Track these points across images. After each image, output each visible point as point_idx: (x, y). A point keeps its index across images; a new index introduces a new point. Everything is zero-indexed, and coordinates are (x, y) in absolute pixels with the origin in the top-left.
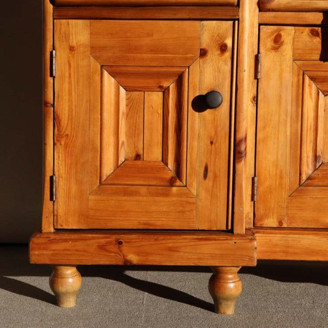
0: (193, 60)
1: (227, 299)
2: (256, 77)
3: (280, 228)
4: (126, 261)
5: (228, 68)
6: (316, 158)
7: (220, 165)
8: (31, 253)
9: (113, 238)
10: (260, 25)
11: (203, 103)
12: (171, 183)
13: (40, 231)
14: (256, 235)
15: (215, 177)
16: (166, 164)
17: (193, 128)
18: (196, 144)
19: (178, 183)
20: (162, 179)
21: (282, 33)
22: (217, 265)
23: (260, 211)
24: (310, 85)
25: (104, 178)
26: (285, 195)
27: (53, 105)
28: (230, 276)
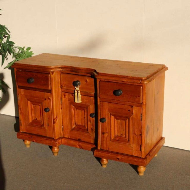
0: (44, 100)
2: (61, 104)
3: (68, 138)
4: (33, 141)
5: (50, 103)
10: (61, 92)
14: (62, 139)
15: (50, 126)
16: (41, 121)
19: (43, 126)
20: (40, 125)
21: (66, 95)
25: (30, 123)
26: (69, 131)
27: (20, 106)
28: (55, 148)
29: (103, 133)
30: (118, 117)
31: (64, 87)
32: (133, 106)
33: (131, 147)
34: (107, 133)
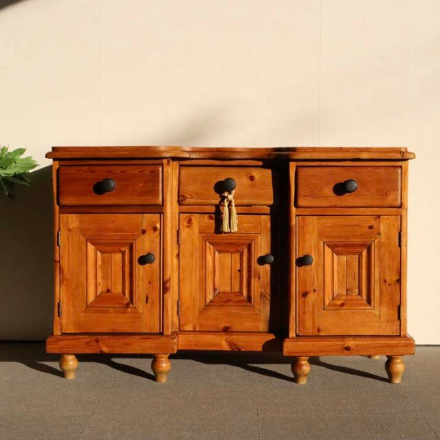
0: (138, 236)
1: (161, 373)
2: (178, 243)
3: (194, 331)
4: (101, 351)
5: (158, 240)
6: (215, 289)
7: (155, 296)
8: (47, 347)
9: (94, 338)
10: (180, 213)
11: (144, 260)
12: (127, 306)
13: (52, 334)
14: (180, 335)
15: (153, 303)
16: (125, 295)
17: (139, 276)
18: (141, 283)
19: (131, 306)
20: (122, 304)
21: (192, 218)
22: (154, 353)
23: (182, 322)
24: (210, 248)
25: (89, 303)
26: (196, 312)
27: (59, 262)
28: (163, 360)
29: (305, 294)
30: (340, 249)
31: (189, 201)
32: (379, 216)
33: (375, 315)
34: (315, 291)
